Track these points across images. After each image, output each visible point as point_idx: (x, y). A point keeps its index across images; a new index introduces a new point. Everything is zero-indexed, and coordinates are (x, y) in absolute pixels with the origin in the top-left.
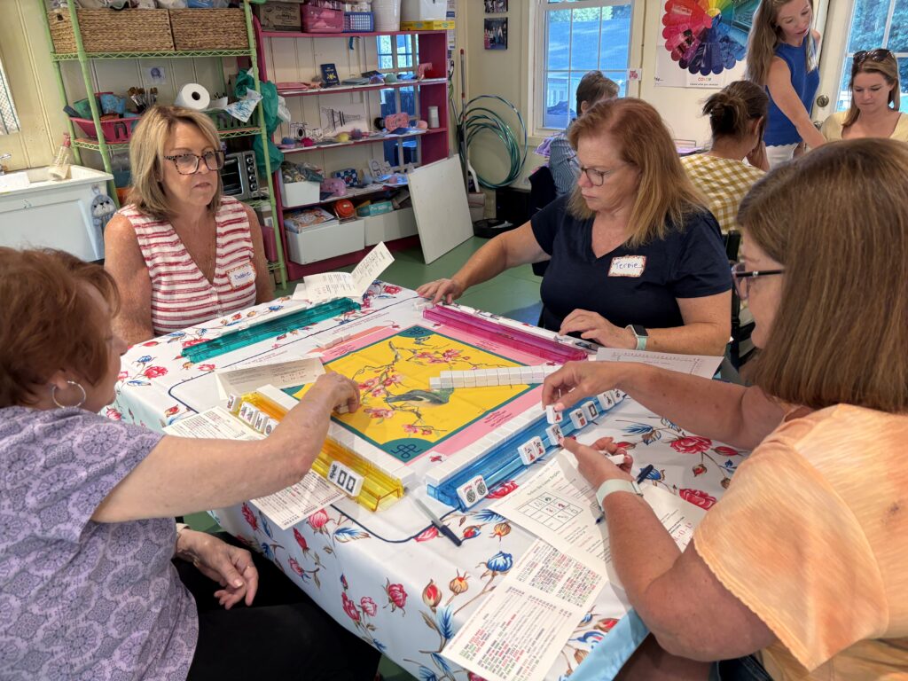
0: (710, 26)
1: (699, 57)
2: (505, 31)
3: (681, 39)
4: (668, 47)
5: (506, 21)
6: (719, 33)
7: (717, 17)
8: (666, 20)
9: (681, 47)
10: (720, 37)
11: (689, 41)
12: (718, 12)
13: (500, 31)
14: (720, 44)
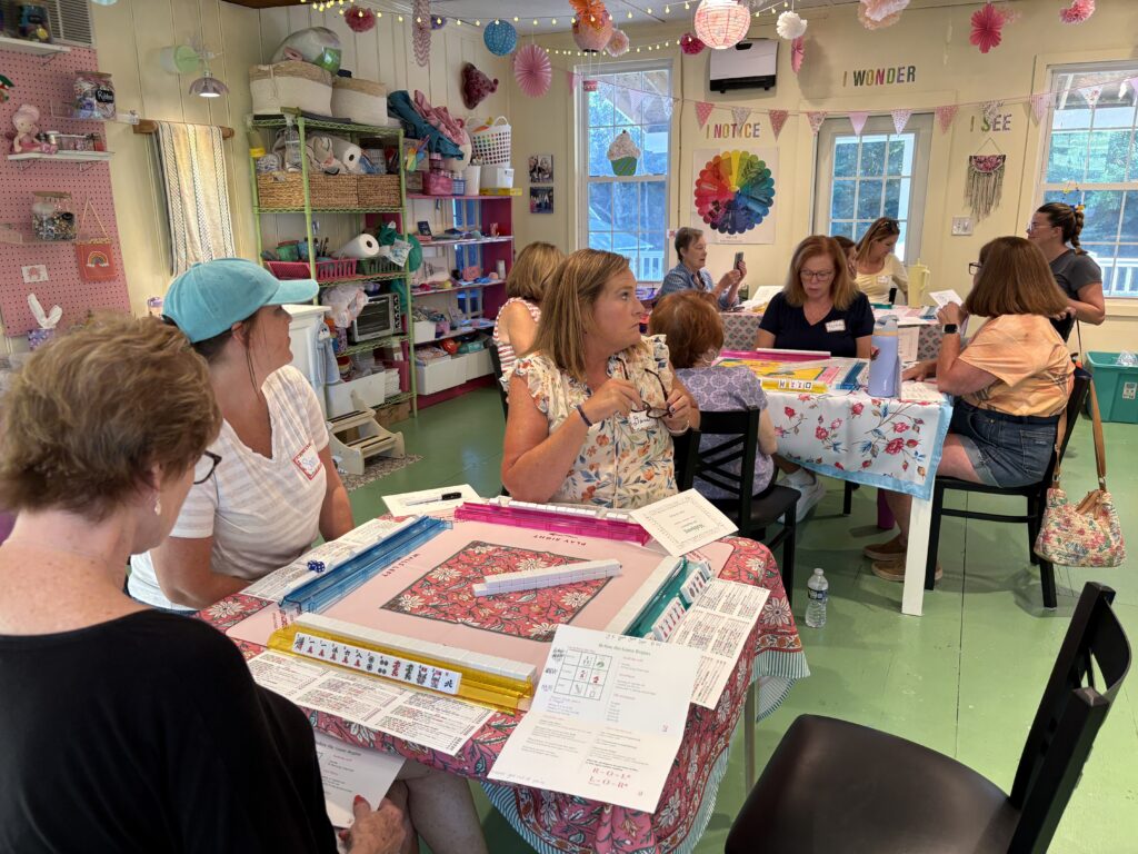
0: (732, 199)
1: (727, 221)
2: (551, 198)
3: (711, 207)
4: (701, 213)
5: (551, 190)
6: (740, 204)
7: (738, 192)
8: (697, 193)
9: (711, 213)
10: (741, 207)
11: (717, 209)
12: (738, 188)
13: (546, 198)
14: (742, 212)
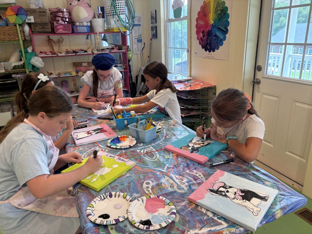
0: (210, 29)
1: (207, 44)
3: (201, 35)
5: (156, 27)
6: (213, 33)
7: (212, 24)
8: (197, 26)
9: (202, 39)
11: (204, 36)
12: (213, 22)
13: (155, 31)
14: (214, 38)
